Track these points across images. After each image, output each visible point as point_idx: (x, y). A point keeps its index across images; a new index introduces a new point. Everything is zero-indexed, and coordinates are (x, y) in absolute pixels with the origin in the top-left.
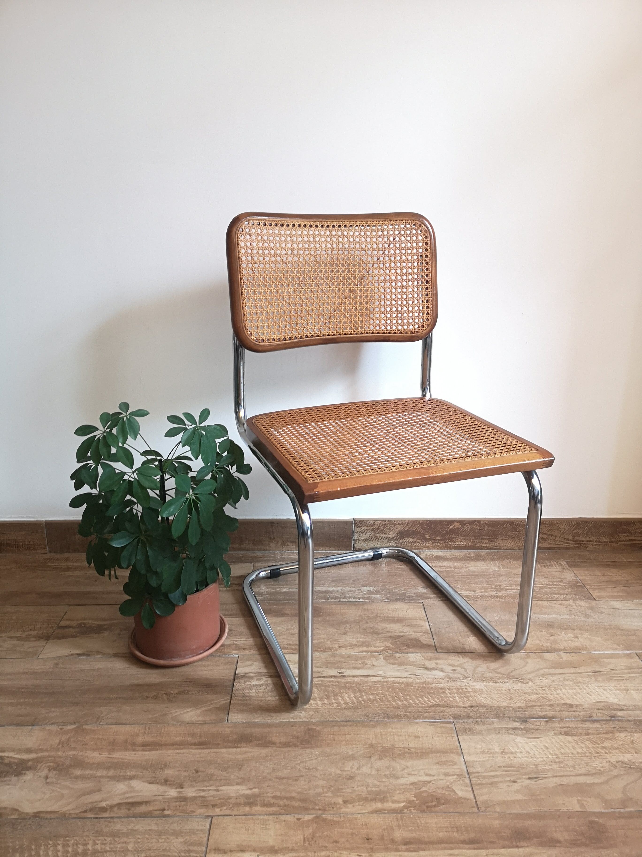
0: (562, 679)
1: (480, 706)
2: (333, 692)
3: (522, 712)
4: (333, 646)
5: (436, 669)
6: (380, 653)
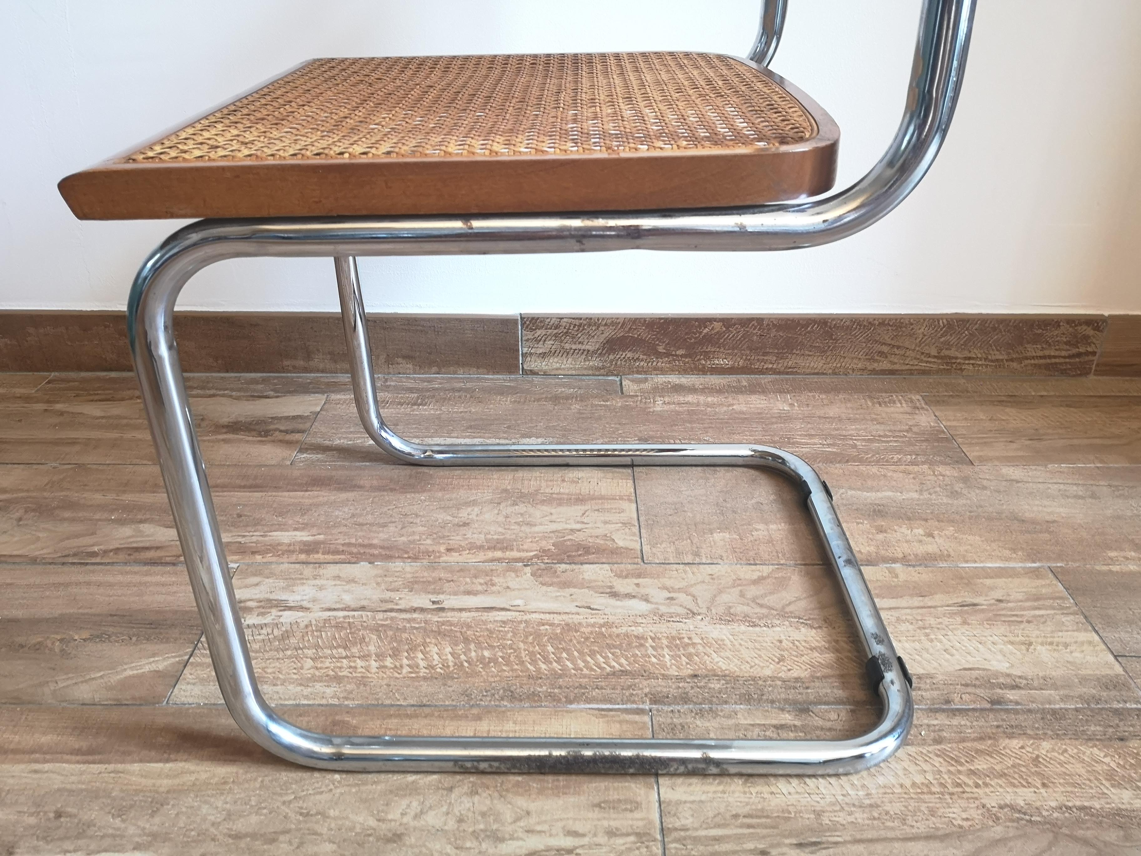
1: (713, 675)
2: (410, 641)
3: (801, 690)
4: (436, 548)
5: (634, 597)
6: (527, 562)
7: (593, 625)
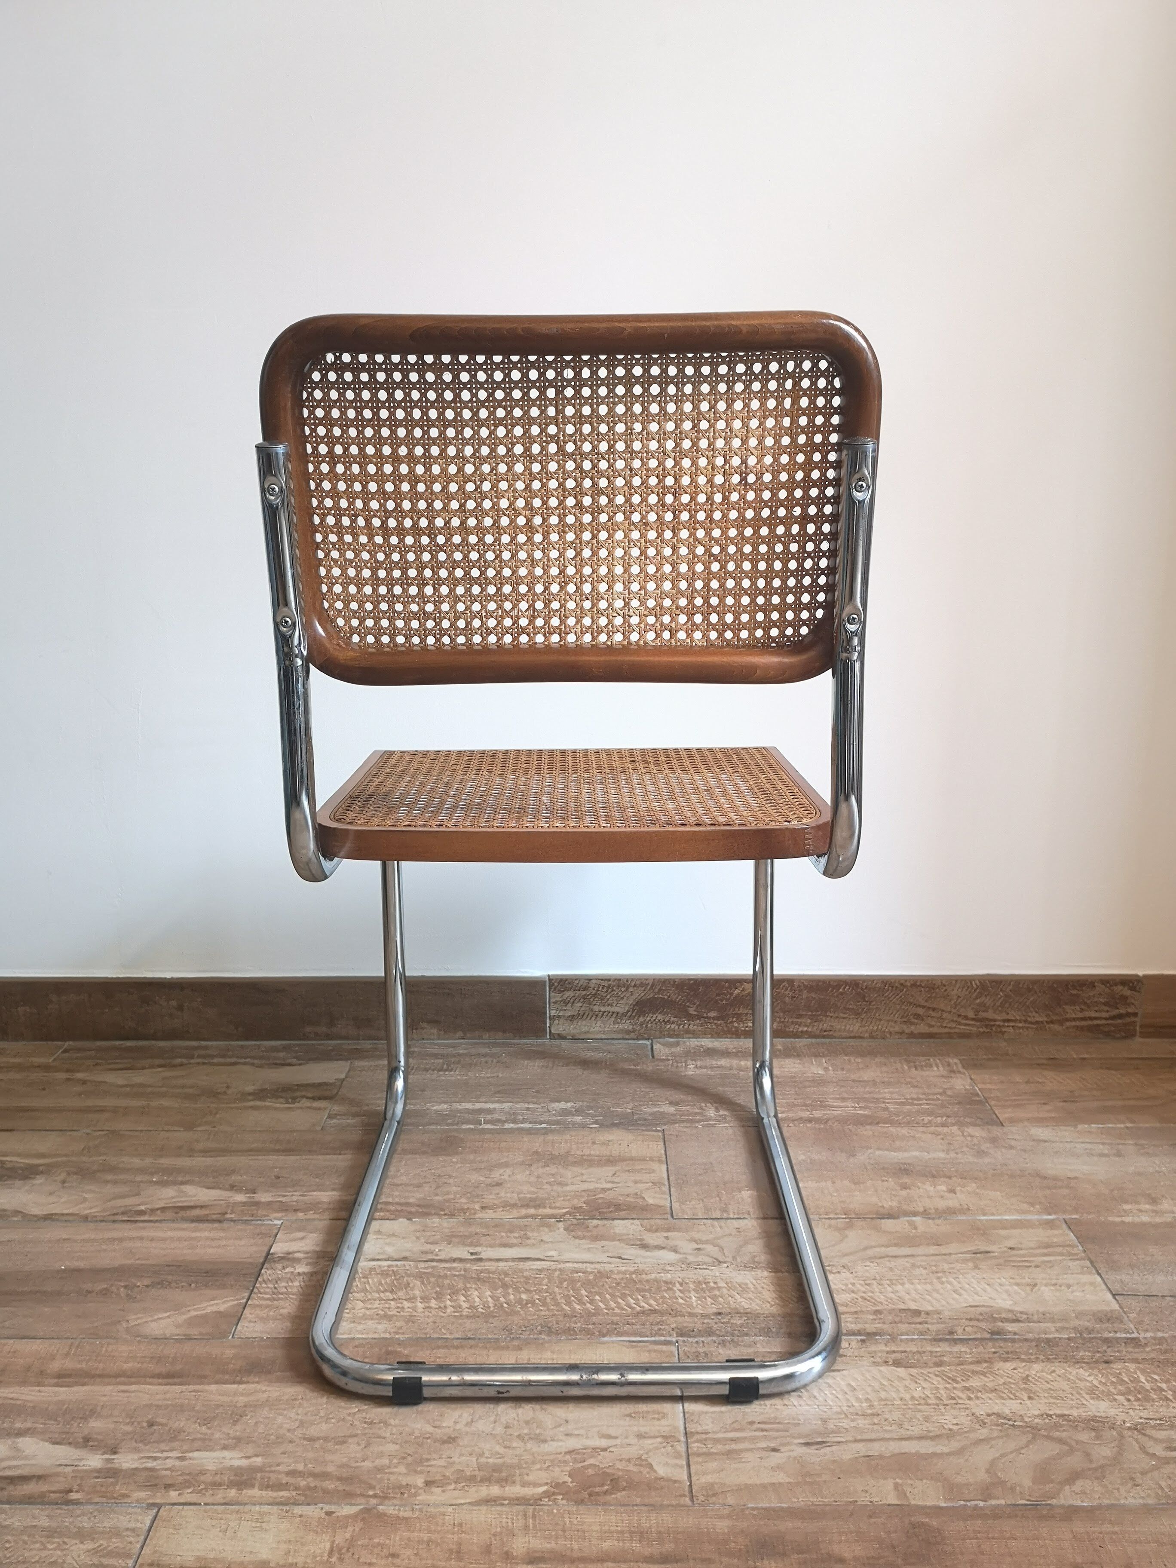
0: (908, 1265)
1: (736, 1312)
2: (451, 1287)
4: (471, 1206)
5: (663, 1248)
6: (559, 1218)
7: (624, 1273)
